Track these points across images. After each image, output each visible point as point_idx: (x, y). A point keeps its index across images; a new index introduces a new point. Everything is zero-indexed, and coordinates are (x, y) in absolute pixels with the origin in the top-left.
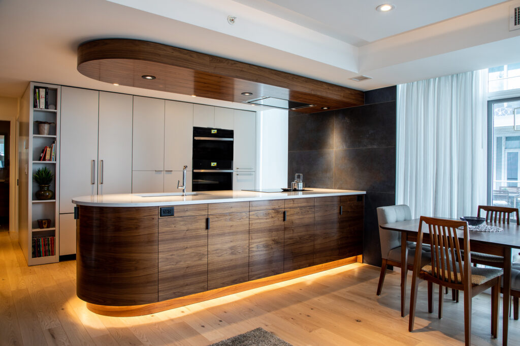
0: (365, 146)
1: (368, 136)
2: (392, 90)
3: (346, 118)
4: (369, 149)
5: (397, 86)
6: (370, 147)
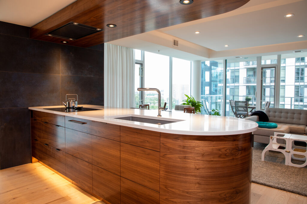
0: (86, 75)
1: (87, 69)
3: (71, 53)
4: (88, 77)
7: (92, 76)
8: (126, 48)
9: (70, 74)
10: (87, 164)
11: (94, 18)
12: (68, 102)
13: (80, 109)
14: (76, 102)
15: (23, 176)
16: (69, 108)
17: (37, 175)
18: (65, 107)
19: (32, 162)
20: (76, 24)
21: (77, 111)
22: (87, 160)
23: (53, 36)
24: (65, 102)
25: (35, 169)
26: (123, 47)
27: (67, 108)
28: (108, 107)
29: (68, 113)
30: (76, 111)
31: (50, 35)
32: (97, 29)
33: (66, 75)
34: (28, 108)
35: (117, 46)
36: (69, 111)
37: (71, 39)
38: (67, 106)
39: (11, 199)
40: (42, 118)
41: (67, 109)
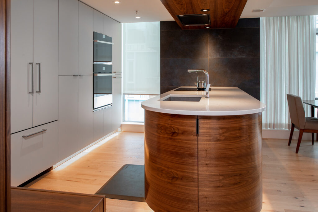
0: (236, 56)
1: (238, 49)
2: (257, 20)
3: (219, 36)
4: (239, 58)
5: (260, 18)
6: (240, 57)
7: (244, 57)
20: (181, 16)
23: (189, 25)
33: (214, 58)
35: (281, 17)
38: (198, 87)
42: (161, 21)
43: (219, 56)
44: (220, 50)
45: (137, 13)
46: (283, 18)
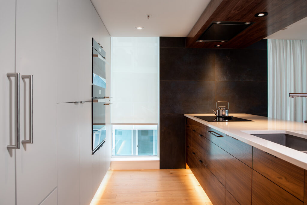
0: (244, 79)
1: (246, 72)
2: (265, 42)
4: (247, 82)
5: (268, 40)
7: (252, 80)
8: (300, 41)
9: (226, 80)
10: (222, 186)
11: (234, 10)
12: (218, 111)
13: (230, 119)
14: (227, 110)
15: (173, 180)
16: (219, 117)
17: (185, 182)
18: (216, 115)
19: (185, 168)
20: (218, 23)
21: (228, 121)
22: (221, 181)
23: (203, 41)
24: (216, 110)
25: (186, 175)
26: (295, 41)
27: (217, 116)
28: (273, 119)
29: (217, 122)
30: (226, 121)
31: (201, 41)
32: (246, 23)
33: (222, 81)
34: (184, 115)
35: (286, 40)
36: (219, 121)
37: (223, 41)
38: (217, 115)
39: (155, 200)
40: (192, 126)
41: (217, 118)
42: (161, 36)
43: (227, 79)
44: (228, 72)
45: (148, 18)
46: (288, 41)
